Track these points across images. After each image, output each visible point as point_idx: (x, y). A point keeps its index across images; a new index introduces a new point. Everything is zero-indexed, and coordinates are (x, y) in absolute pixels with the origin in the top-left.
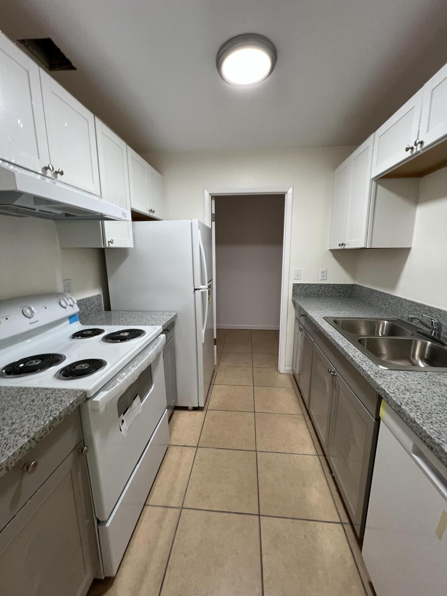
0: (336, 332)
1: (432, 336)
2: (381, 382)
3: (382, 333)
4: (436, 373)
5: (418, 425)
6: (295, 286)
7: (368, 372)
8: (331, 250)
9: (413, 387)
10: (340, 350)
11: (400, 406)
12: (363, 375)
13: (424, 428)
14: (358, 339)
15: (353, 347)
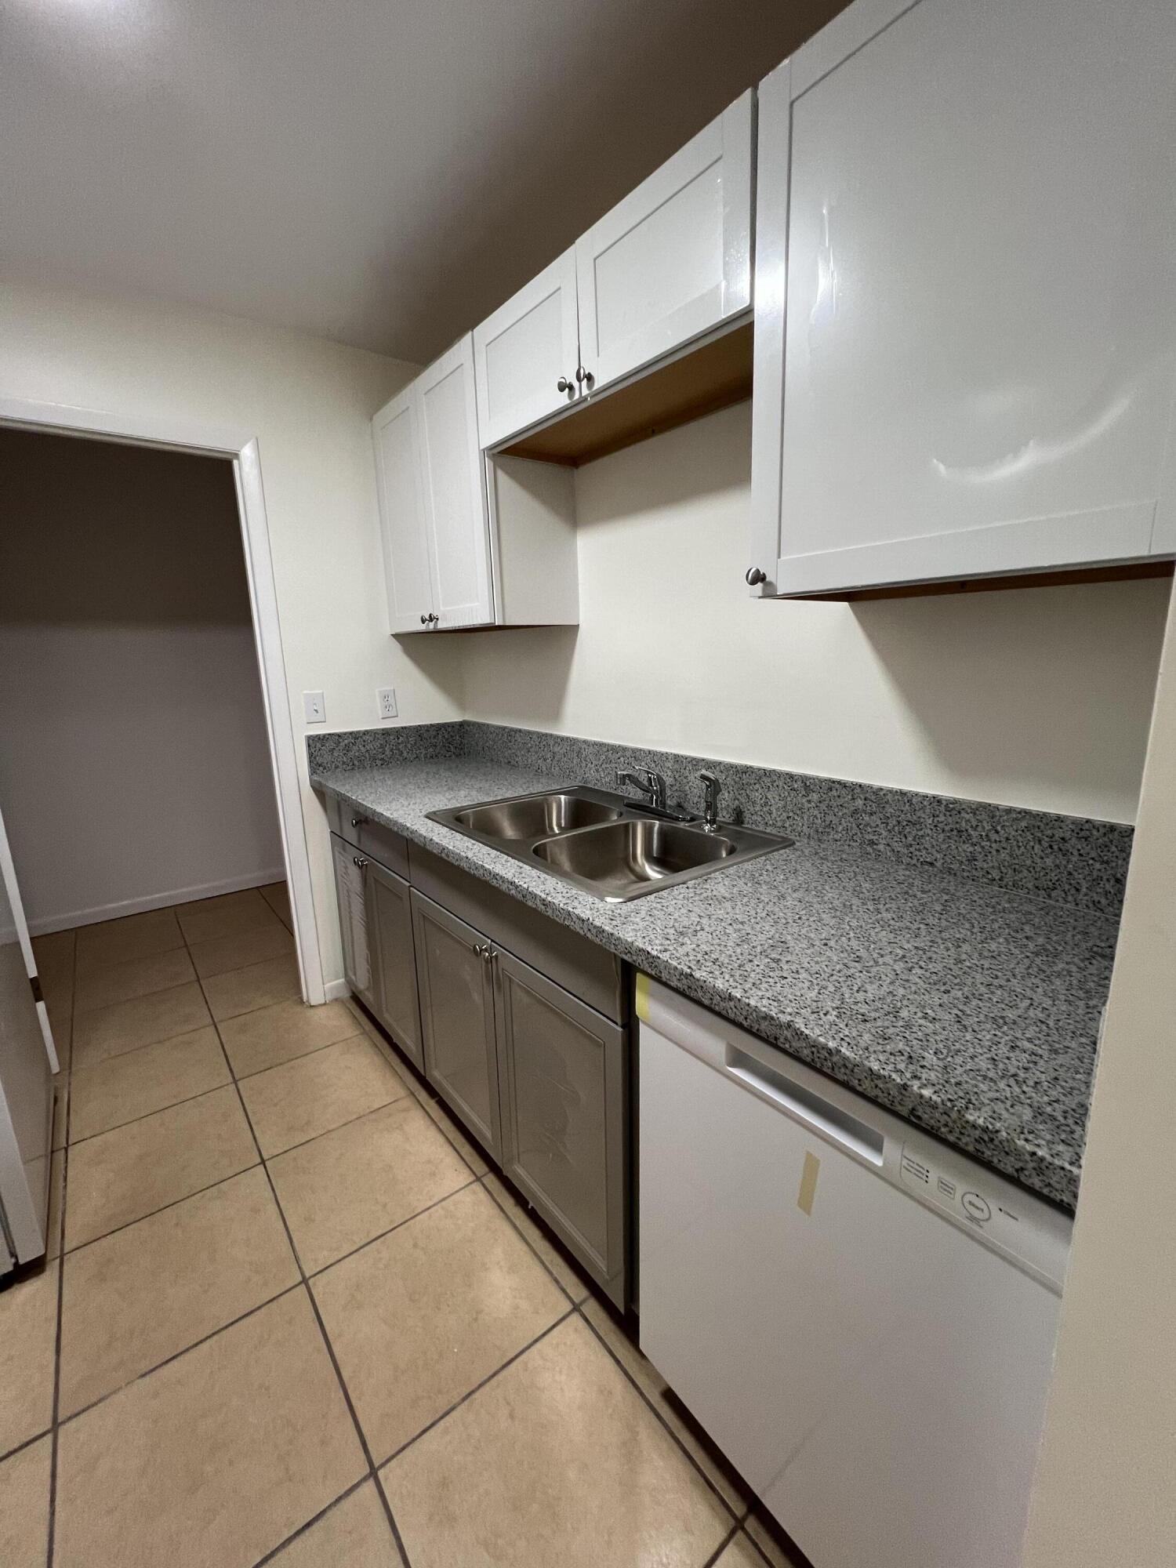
0: (474, 844)
1: (653, 808)
2: (631, 934)
3: (559, 825)
4: (700, 880)
5: (739, 1000)
6: (315, 744)
7: (594, 923)
8: (397, 636)
9: (686, 923)
10: (504, 887)
11: (691, 975)
12: (582, 933)
13: (753, 1003)
14: (532, 851)
15: (533, 872)
